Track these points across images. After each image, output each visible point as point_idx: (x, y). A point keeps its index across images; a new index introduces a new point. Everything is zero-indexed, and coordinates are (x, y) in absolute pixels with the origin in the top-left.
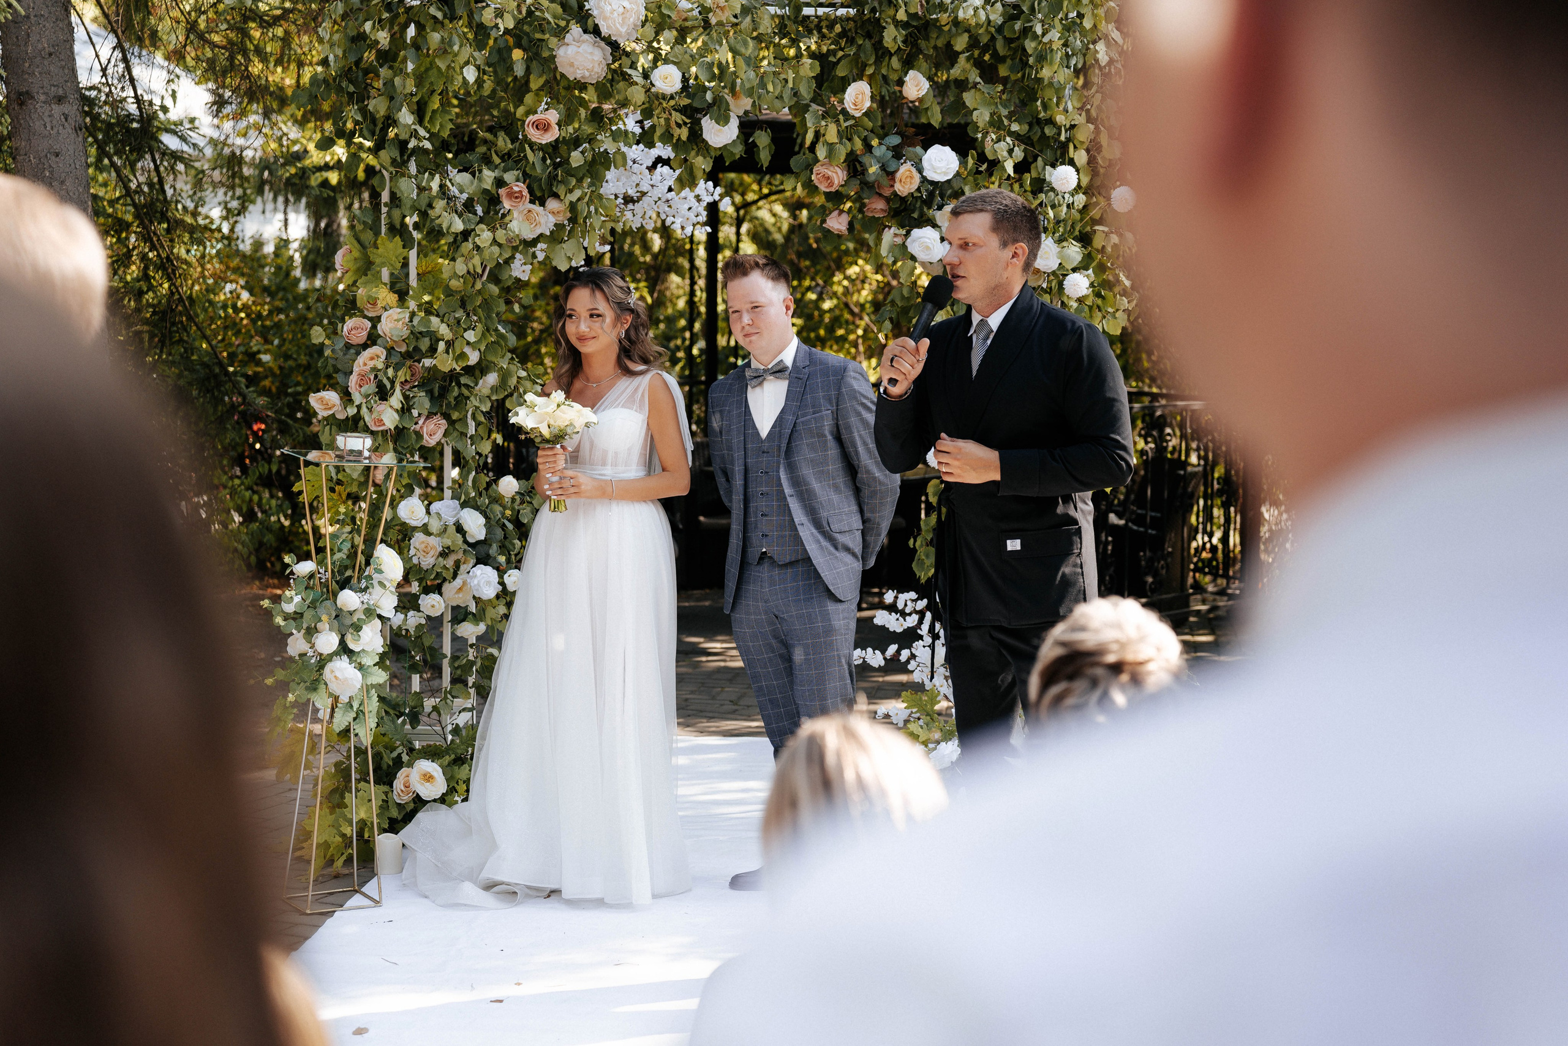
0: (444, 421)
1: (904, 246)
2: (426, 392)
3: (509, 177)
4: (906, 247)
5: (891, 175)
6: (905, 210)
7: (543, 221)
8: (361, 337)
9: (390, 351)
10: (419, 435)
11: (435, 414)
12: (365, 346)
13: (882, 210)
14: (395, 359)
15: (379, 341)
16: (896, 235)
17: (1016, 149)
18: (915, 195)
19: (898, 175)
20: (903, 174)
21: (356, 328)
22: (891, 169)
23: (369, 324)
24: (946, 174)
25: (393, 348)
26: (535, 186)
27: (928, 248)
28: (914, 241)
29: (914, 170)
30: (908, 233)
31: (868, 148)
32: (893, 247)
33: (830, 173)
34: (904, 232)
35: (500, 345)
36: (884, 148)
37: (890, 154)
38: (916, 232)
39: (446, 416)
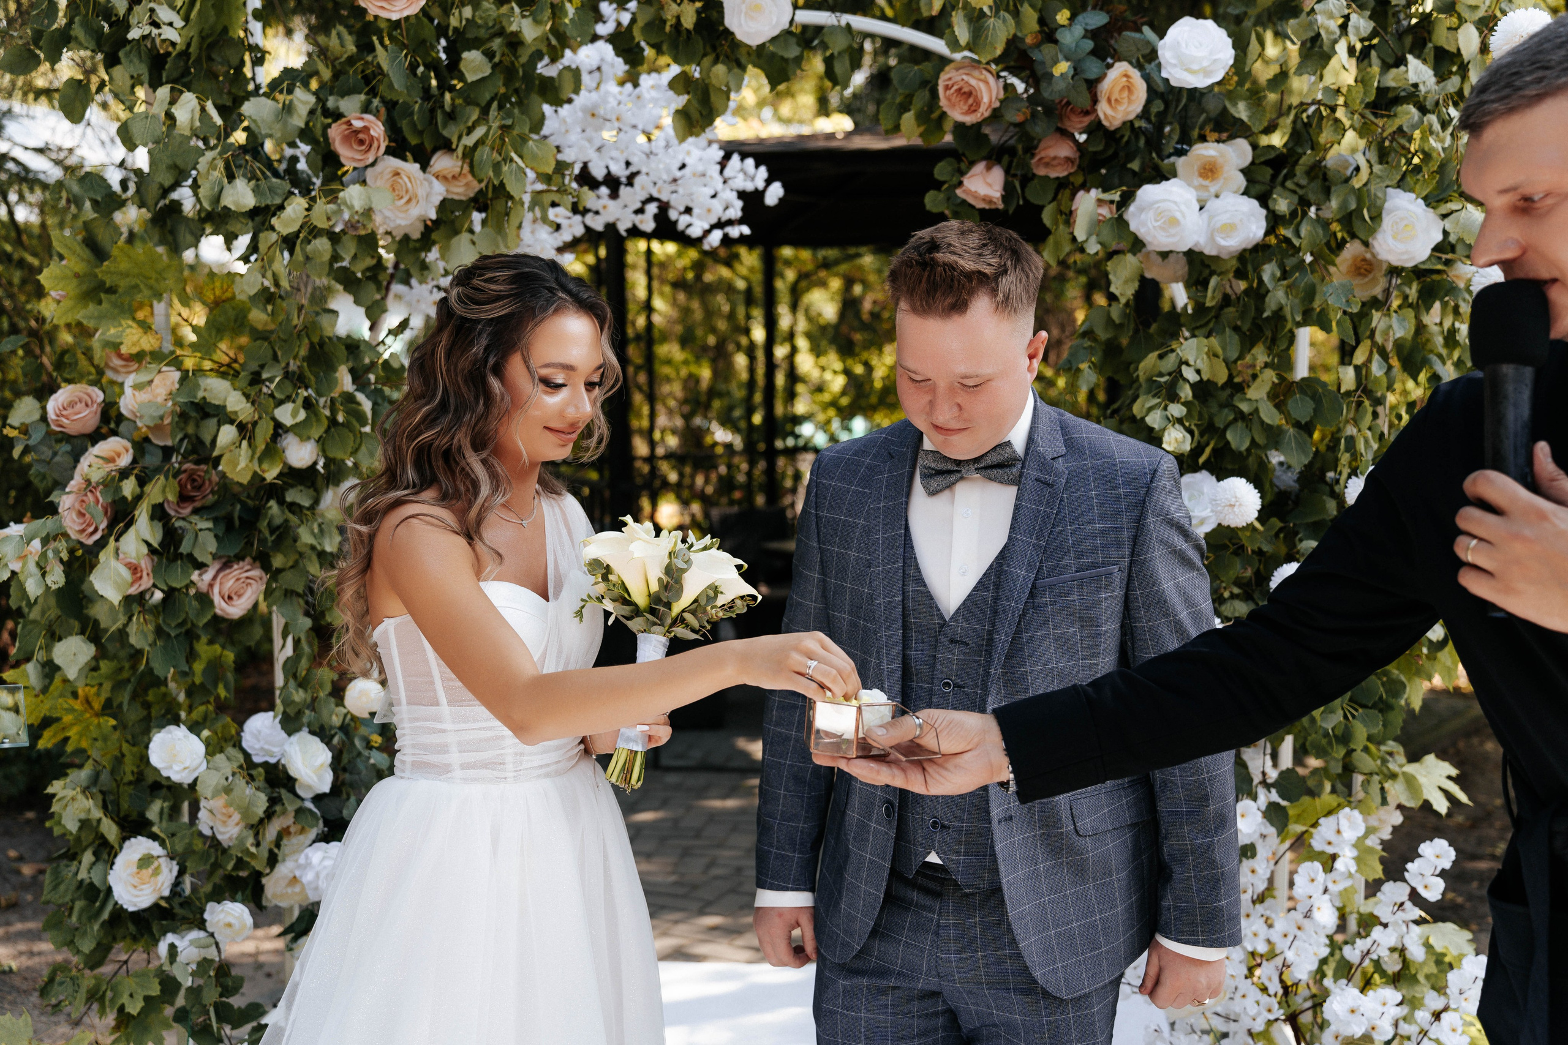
0: (257, 573)
1: (1121, 223)
2: (216, 520)
3: (350, 105)
4: (1126, 224)
5: (1092, 85)
6: (1115, 155)
7: (421, 192)
8: (85, 418)
9: (141, 446)
10: (204, 599)
11: (240, 558)
12: (95, 437)
13: (1068, 160)
14: (152, 460)
15: (123, 428)
16: (1100, 202)
17: (1354, 17)
18: (1137, 125)
19: (1105, 86)
20: (1116, 81)
21: (72, 404)
22: (1092, 75)
23: (99, 396)
24: (1207, 73)
25: (147, 440)
26: (404, 125)
27: (1173, 222)
28: (1141, 210)
29: (1135, 74)
30: (1127, 199)
31: (1048, 33)
32: (1097, 225)
33: (973, 82)
34: (1116, 196)
35: (351, 430)
36: (1078, 30)
37: (1089, 45)
38: (1148, 192)
39: (263, 561)
